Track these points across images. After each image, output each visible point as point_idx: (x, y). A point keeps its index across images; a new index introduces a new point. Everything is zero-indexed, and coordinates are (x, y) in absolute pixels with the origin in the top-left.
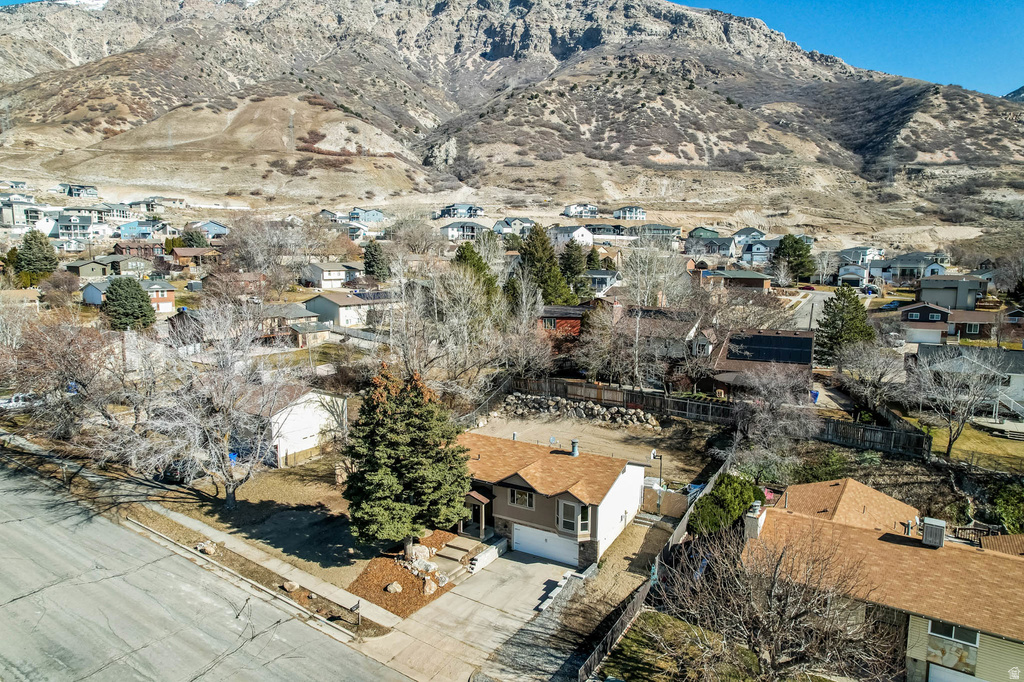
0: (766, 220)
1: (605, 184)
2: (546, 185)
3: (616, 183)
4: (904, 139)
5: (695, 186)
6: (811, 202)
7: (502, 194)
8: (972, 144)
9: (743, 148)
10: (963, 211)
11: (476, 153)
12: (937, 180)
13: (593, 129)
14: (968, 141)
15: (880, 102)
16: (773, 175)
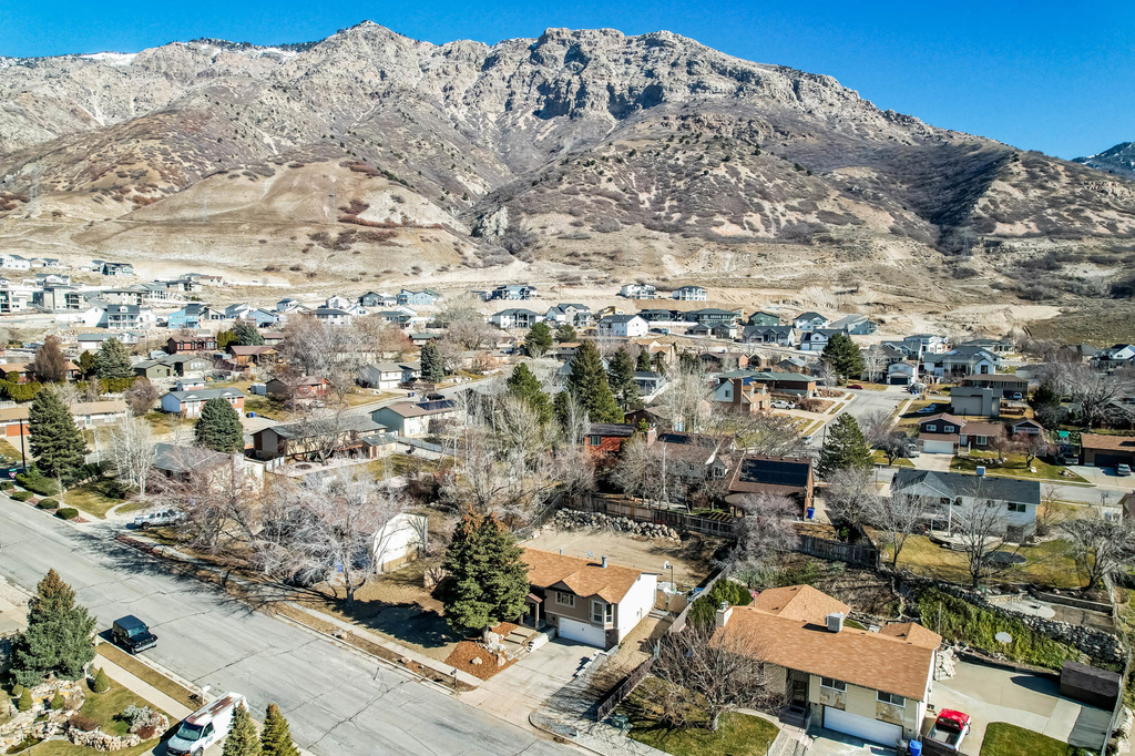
0: (835, 297)
1: (665, 259)
2: (603, 259)
3: (677, 257)
4: (982, 209)
5: (761, 260)
6: (883, 278)
7: (556, 269)
8: (1054, 215)
9: (812, 218)
10: (1041, 288)
11: (528, 224)
12: (1015, 254)
13: (653, 198)
14: (1049, 211)
15: (958, 168)
16: (844, 249)
